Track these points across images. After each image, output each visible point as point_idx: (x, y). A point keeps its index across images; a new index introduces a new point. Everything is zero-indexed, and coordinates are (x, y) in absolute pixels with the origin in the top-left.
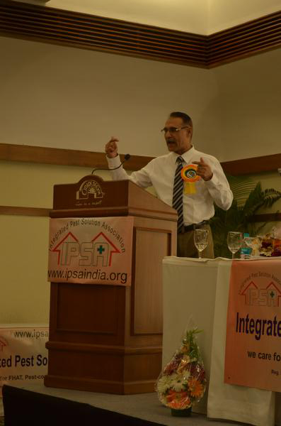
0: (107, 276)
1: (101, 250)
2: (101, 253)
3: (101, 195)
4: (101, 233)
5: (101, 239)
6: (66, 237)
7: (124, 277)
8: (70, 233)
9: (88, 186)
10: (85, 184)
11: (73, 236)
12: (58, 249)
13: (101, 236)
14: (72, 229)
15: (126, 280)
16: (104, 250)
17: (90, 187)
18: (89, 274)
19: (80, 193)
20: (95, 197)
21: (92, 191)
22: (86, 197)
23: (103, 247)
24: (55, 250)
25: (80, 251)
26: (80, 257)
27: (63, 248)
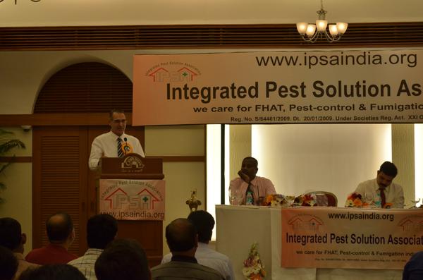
0: (152, 215)
2: (145, 201)
3: (142, 166)
4: (145, 189)
5: (145, 192)
6: (117, 191)
7: (162, 215)
9: (131, 160)
11: (122, 191)
12: (110, 199)
14: (121, 186)
15: (164, 217)
16: (147, 200)
17: (133, 161)
18: (138, 214)
19: (125, 164)
20: (137, 167)
21: (134, 163)
22: (130, 166)
23: (147, 198)
24: (106, 200)
25: (129, 200)
26: (128, 204)
27: (114, 198)
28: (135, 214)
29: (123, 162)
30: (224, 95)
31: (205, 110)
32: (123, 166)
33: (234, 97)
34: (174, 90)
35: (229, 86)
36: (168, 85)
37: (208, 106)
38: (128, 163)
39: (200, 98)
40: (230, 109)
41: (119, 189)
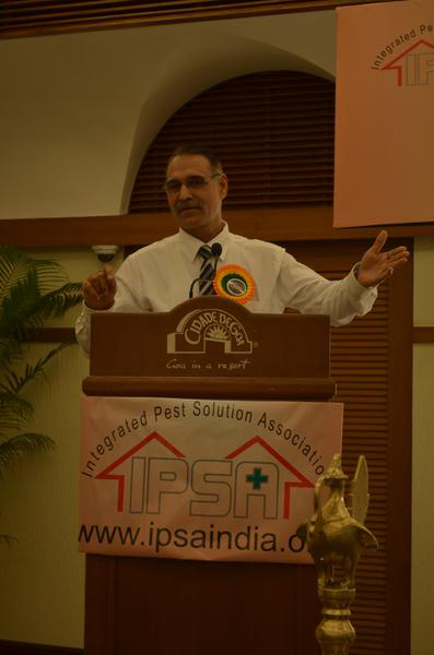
1: (257, 479)
2: (257, 486)
3: (246, 347)
4: (257, 439)
5: (256, 452)
6: (145, 444)
8: (156, 436)
9: (203, 322)
10: (196, 317)
11: (166, 443)
13: (257, 445)
16: (265, 479)
17: (211, 326)
18: (225, 539)
19: (180, 339)
21: (217, 335)
22: (197, 347)
23: (263, 473)
24: (104, 476)
25: (190, 478)
26: (190, 495)
27: (132, 470)
28: (215, 537)
29: (173, 329)
32: (171, 348)
38: (193, 336)
41: (154, 435)
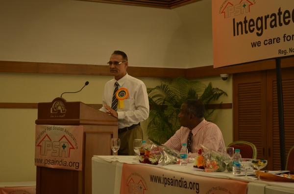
0: (68, 164)
1: (64, 147)
2: (64, 149)
3: (64, 111)
4: (64, 136)
6: (45, 137)
7: (77, 165)
8: (47, 135)
9: (57, 104)
11: (48, 137)
12: (40, 145)
13: (64, 138)
14: (48, 132)
15: (78, 166)
17: (58, 106)
19: (53, 109)
20: (61, 112)
22: (56, 111)
24: (38, 146)
25: (52, 146)
27: (43, 144)
29: (52, 107)
30: (273, 23)
31: (259, 44)
33: (281, 25)
34: (238, 24)
35: (276, 12)
36: (234, 19)
37: (262, 39)
39: (256, 31)
40: (278, 40)
